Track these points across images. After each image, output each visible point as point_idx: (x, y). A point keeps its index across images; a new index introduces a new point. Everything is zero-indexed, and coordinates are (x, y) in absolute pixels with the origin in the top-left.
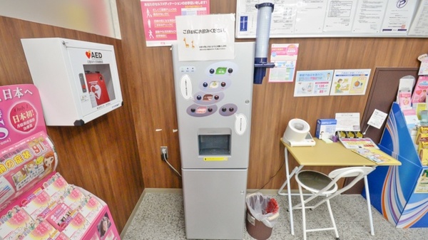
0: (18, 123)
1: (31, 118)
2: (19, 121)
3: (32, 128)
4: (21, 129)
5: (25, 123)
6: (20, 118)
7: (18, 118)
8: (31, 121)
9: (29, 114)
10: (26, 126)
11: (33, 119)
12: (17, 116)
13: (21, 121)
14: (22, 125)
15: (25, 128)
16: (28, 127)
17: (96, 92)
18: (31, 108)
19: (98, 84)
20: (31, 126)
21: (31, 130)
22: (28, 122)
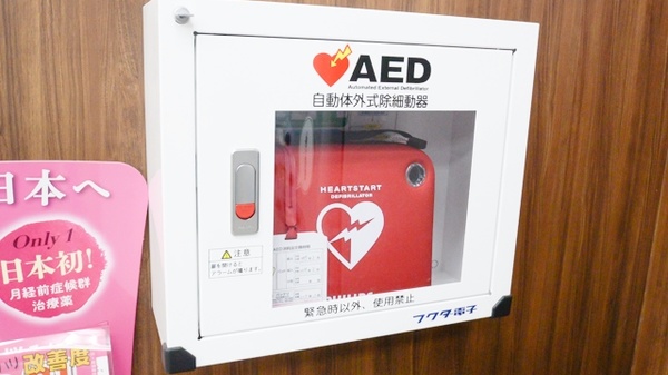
0: (14, 285)
1: (73, 276)
2: (20, 278)
3: (68, 310)
4: (25, 306)
5: (42, 290)
6: (26, 269)
7: (19, 270)
8: (71, 285)
9: (70, 261)
10: (45, 298)
11: (84, 283)
12: (18, 262)
13: (32, 281)
14: (29, 293)
15: (40, 306)
16: (53, 303)
17: (345, 235)
18: (86, 242)
19: (376, 198)
20: (67, 301)
21: (63, 317)
22: (57, 287)
